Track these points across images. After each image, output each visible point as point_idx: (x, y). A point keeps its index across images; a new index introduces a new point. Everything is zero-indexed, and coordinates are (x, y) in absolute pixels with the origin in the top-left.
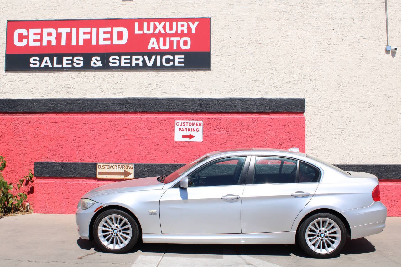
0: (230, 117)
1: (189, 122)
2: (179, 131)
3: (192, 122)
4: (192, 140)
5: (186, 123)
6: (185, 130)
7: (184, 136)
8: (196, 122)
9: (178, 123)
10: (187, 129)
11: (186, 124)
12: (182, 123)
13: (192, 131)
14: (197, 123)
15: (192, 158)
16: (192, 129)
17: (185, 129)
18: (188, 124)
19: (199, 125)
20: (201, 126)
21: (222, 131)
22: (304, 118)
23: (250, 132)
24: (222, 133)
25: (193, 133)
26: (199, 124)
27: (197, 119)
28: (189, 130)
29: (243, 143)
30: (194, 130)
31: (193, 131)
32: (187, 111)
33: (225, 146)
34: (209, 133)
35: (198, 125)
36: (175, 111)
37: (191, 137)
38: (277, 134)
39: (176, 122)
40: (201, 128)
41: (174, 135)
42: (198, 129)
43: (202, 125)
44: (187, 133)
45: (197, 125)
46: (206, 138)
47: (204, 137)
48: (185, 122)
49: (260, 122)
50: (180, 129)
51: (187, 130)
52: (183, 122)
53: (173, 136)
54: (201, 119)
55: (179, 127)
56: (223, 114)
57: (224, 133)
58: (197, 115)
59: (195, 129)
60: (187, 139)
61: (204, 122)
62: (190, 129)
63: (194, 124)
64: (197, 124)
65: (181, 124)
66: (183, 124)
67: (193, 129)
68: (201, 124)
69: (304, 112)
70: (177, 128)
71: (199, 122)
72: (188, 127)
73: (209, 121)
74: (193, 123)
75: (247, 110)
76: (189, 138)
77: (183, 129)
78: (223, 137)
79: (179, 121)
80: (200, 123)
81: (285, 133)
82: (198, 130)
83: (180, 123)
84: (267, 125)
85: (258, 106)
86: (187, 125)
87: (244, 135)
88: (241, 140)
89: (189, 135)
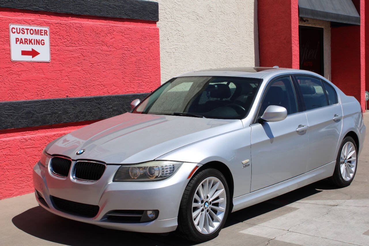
0: (82, 22)
1: (30, 28)
2: (16, 43)
3: (34, 28)
4: (37, 59)
5: (26, 29)
6: (25, 41)
7: (24, 53)
8: (40, 28)
9: (15, 29)
10: (27, 39)
11: (26, 31)
12: (20, 29)
13: (34, 44)
14: (41, 30)
15: (38, 89)
16: (34, 40)
17: (25, 39)
18: (29, 31)
19: (45, 35)
20: (47, 35)
21: (73, 45)
22: (158, 29)
23: (105, 48)
24: (74, 48)
25: (37, 48)
26: (43, 31)
27: (40, 24)
28: (30, 41)
29: (99, 64)
30: (38, 42)
31: (37, 44)
32: (26, 8)
33: (79, 69)
34: (57, 47)
35: (43, 34)
36: (8, 8)
37: (34, 53)
38: (134, 51)
39: (11, 27)
40: (46, 39)
41: (10, 50)
42: (42, 41)
43: (48, 33)
44: (28, 48)
45: (41, 35)
46: (55, 57)
47: (52, 54)
48: (25, 27)
49: (115, 32)
50: (17, 40)
51: (28, 42)
52: (21, 27)
53: (8, 52)
54: (47, 24)
55: (16, 35)
56: (73, 18)
57: (76, 48)
58: (39, 17)
59: (39, 40)
60: (29, 58)
61: (51, 29)
62: (32, 40)
63: (37, 32)
64: (41, 32)
65: (18, 32)
66: (21, 31)
67: (37, 40)
68: (46, 33)
69: (158, 21)
70: (13, 37)
71: (44, 29)
72: (29, 37)
73: (57, 28)
74: (35, 30)
75: (102, 14)
76: (31, 56)
77: (21, 39)
78: (76, 55)
79: (15, 26)
80: (45, 31)
81: (141, 50)
82: (44, 43)
83: (17, 28)
84: (124, 37)
85: (114, 8)
86: (27, 34)
87: (100, 51)
88: (96, 59)
89: (31, 50)
